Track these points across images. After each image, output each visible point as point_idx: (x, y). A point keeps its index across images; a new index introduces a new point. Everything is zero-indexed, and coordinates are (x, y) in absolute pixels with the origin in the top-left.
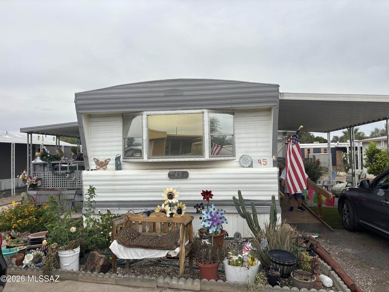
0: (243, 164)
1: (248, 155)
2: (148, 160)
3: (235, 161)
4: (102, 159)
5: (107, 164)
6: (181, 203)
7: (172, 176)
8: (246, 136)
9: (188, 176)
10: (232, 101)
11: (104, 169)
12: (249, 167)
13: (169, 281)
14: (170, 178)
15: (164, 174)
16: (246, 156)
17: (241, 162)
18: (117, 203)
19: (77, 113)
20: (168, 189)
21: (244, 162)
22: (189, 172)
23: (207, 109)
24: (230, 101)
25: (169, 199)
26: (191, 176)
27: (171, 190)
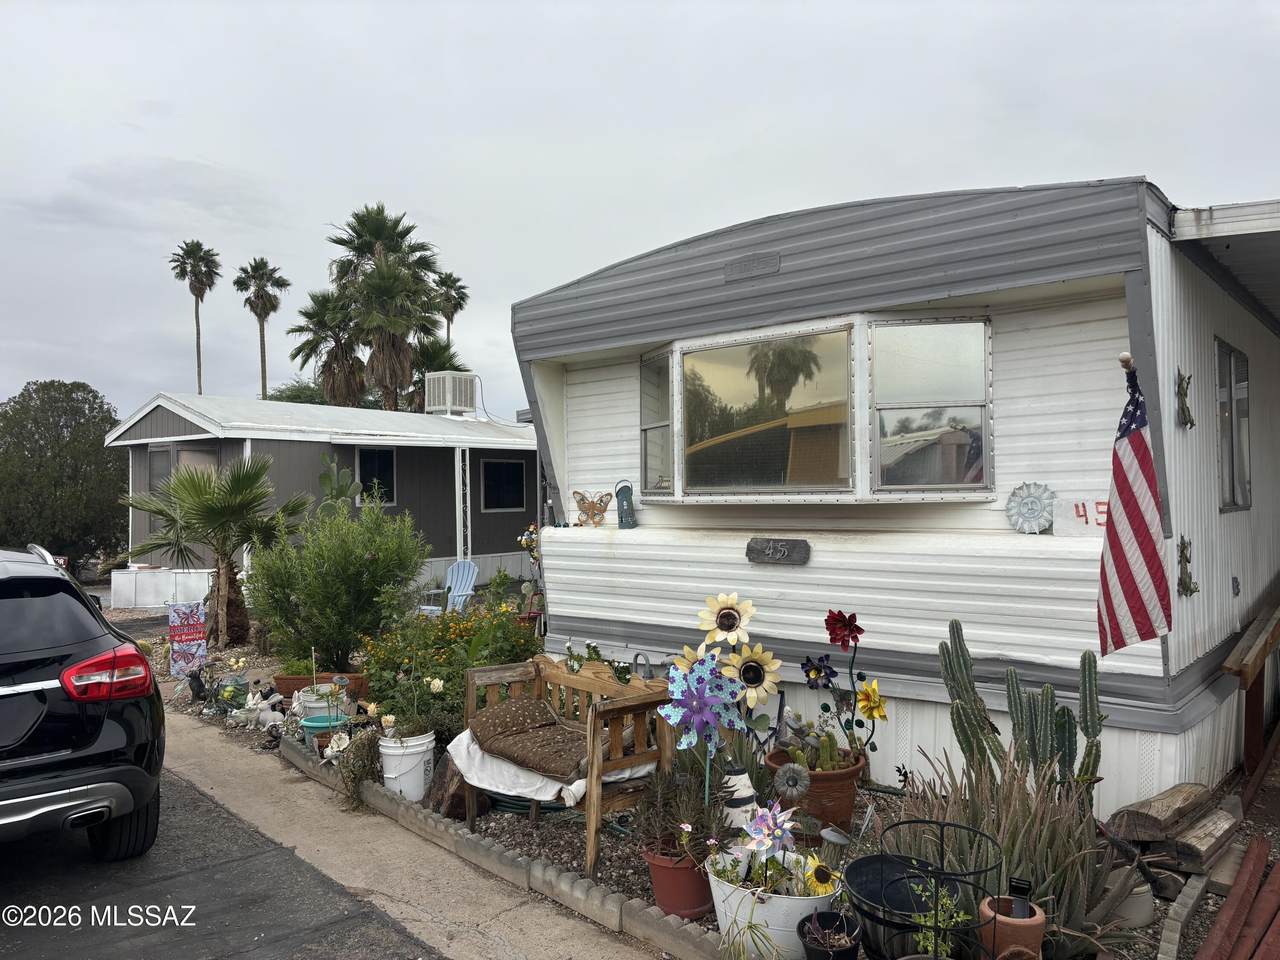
0: (1021, 520)
1: (1043, 483)
2: (685, 498)
3: (994, 506)
4: (593, 494)
5: (605, 510)
6: (759, 647)
7: (757, 555)
8: (1037, 405)
9: (808, 558)
10: (950, 272)
11: (598, 524)
12: (1041, 533)
13: (553, 879)
14: (750, 560)
15: (734, 546)
16: (1032, 490)
17: (1013, 512)
18: (623, 629)
19: (521, 362)
20: (722, 597)
21: (1024, 510)
22: (812, 545)
23: (862, 312)
24: (943, 274)
25: (722, 629)
26: (817, 558)
27: (732, 599)
